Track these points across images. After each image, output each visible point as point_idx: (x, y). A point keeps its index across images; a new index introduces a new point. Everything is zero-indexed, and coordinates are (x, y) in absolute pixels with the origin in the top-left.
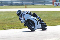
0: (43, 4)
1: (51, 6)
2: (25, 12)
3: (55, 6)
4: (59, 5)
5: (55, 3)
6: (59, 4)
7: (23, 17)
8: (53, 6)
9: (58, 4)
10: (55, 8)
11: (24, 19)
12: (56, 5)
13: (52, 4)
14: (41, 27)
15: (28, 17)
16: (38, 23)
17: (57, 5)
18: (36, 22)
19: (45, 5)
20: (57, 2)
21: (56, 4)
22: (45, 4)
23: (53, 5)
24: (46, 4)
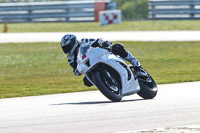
0: (63, 19)
1: (89, 24)
2: (87, 40)
3: (102, 25)
4: (115, 21)
5: (101, 13)
6: (115, 17)
7: (84, 56)
8: (94, 24)
9: (111, 18)
10: (101, 31)
11: (88, 63)
12: (107, 22)
13: (92, 19)
14: (138, 88)
15: (99, 57)
16: (129, 75)
17: (110, 22)
18: (123, 73)
19: (68, 21)
20: (108, 12)
21: (107, 18)
22: (68, 18)
23: (97, 20)
24: (71, 19)
